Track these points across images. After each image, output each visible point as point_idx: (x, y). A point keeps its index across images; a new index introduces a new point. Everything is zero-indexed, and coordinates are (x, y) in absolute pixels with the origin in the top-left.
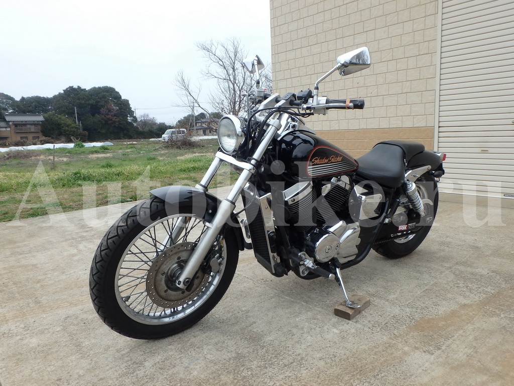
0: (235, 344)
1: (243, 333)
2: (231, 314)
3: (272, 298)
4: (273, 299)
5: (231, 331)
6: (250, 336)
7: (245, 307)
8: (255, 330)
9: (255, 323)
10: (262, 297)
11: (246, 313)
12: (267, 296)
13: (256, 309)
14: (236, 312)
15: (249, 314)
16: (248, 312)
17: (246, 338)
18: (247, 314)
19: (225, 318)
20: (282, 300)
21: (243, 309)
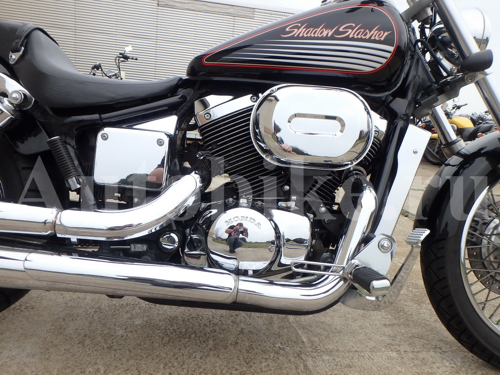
0: (420, 314)
1: (407, 319)
2: (421, 356)
3: (330, 353)
4: (331, 347)
5: (424, 330)
6: (398, 313)
7: (390, 358)
8: (390, 316)
9: (385, 325)
10: (348, 362)
11: (392, 345)
12: (337, 359)
13: (371, 344)
14: (411, 355)
15: (389, 341)
16: (389, 346)
17: (405, 314)
18: (391, 342)
19: (432, 354)
20: (316, 339)
21: (394, 354)
